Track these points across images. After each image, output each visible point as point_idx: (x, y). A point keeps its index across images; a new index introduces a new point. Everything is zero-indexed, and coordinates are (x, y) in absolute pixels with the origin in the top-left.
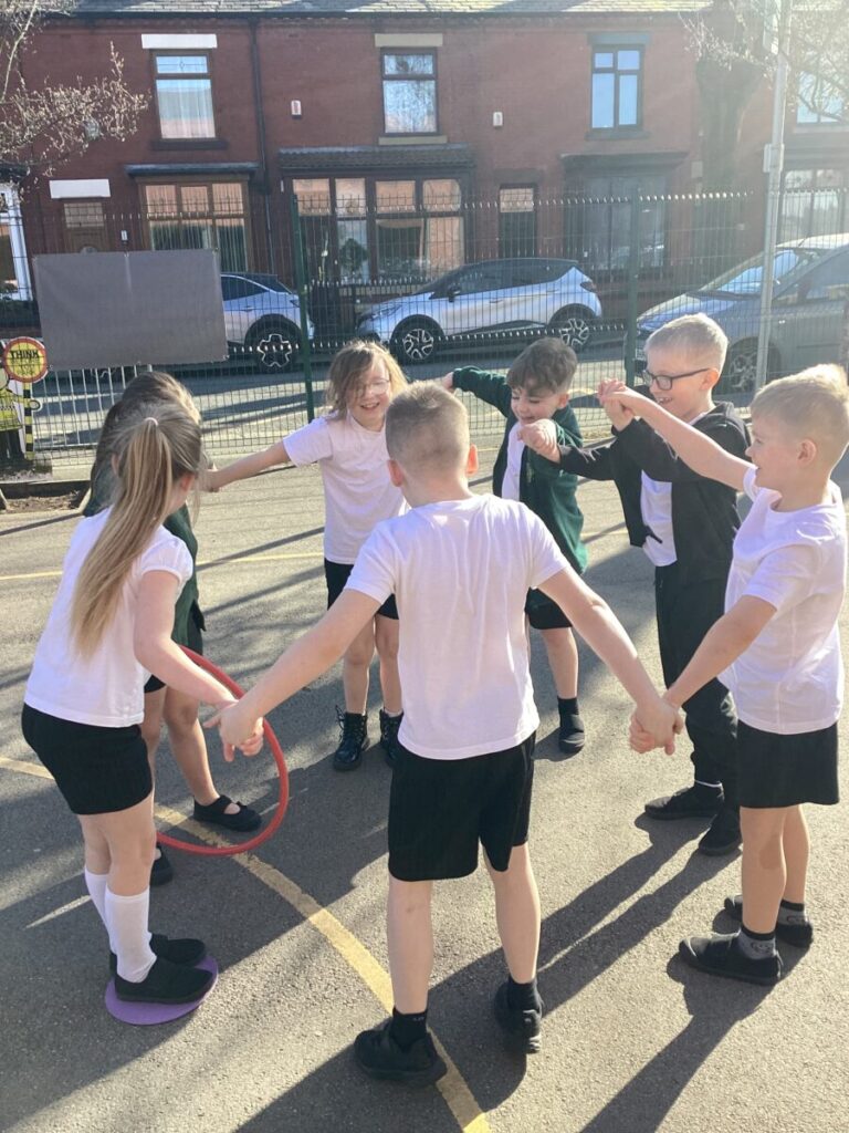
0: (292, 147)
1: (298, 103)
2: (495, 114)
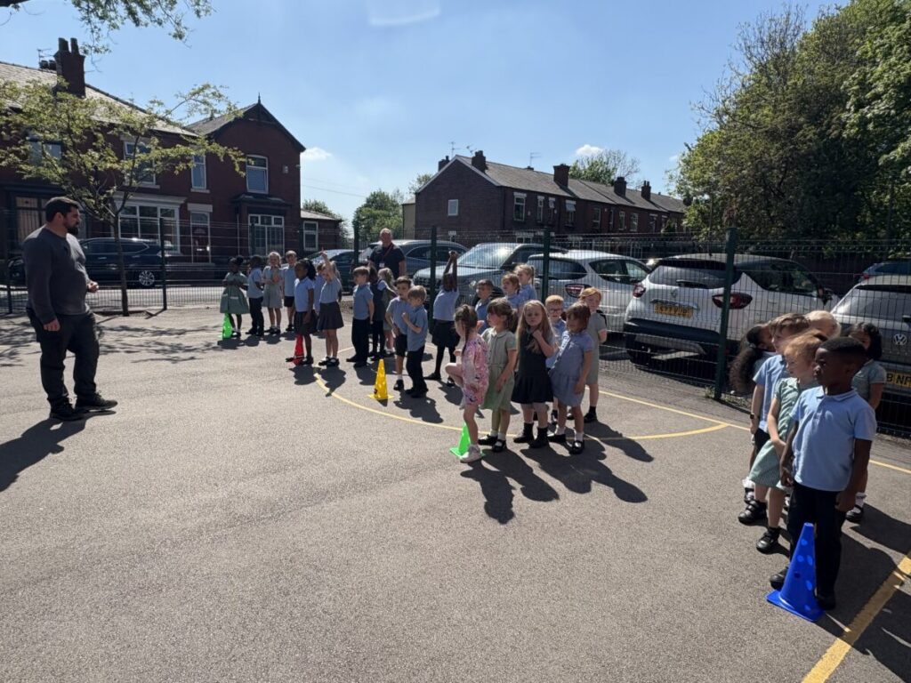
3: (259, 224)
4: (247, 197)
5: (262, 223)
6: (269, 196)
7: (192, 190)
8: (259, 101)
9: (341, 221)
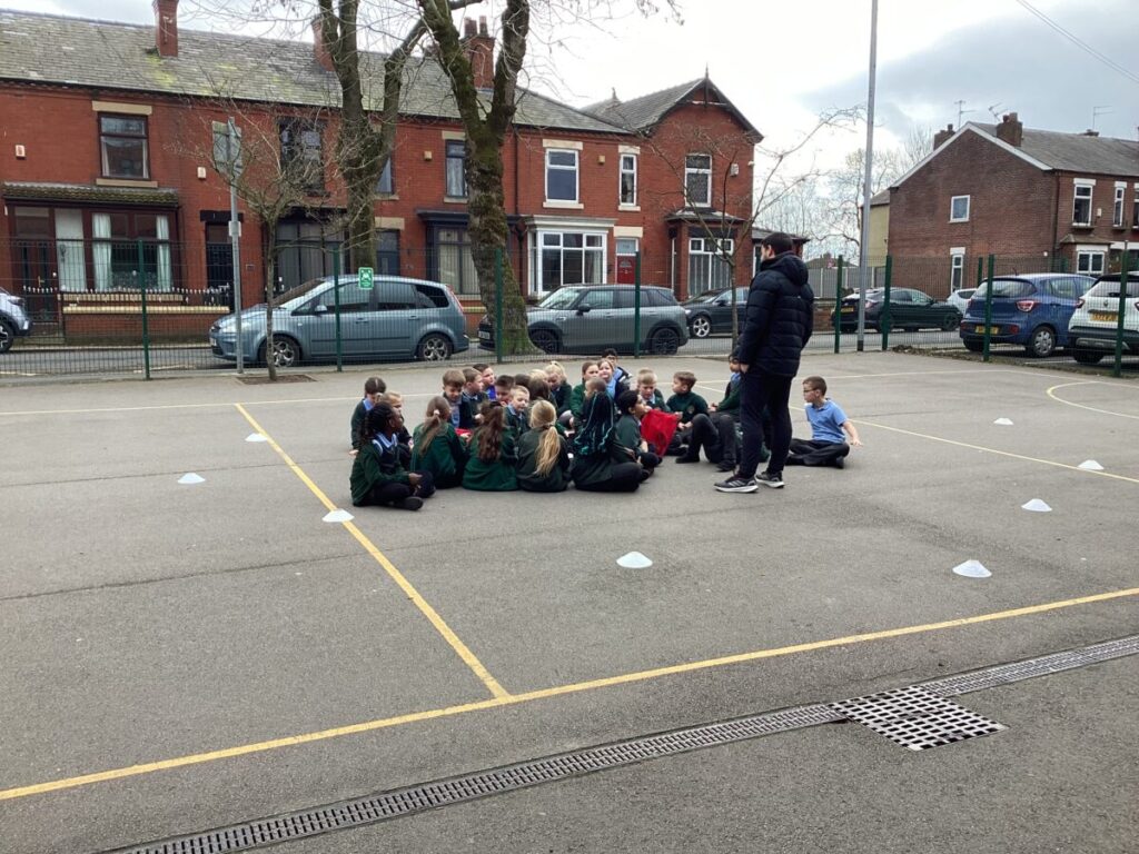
0: (15, 181)
1: (22, 147)
2: (199, 169)
3: (702, 252)
4: (686, 213)
5: (706, 250)
6: (713, 209)
7: (620, 208)
8: (707, 75)
9: (805, 241)
